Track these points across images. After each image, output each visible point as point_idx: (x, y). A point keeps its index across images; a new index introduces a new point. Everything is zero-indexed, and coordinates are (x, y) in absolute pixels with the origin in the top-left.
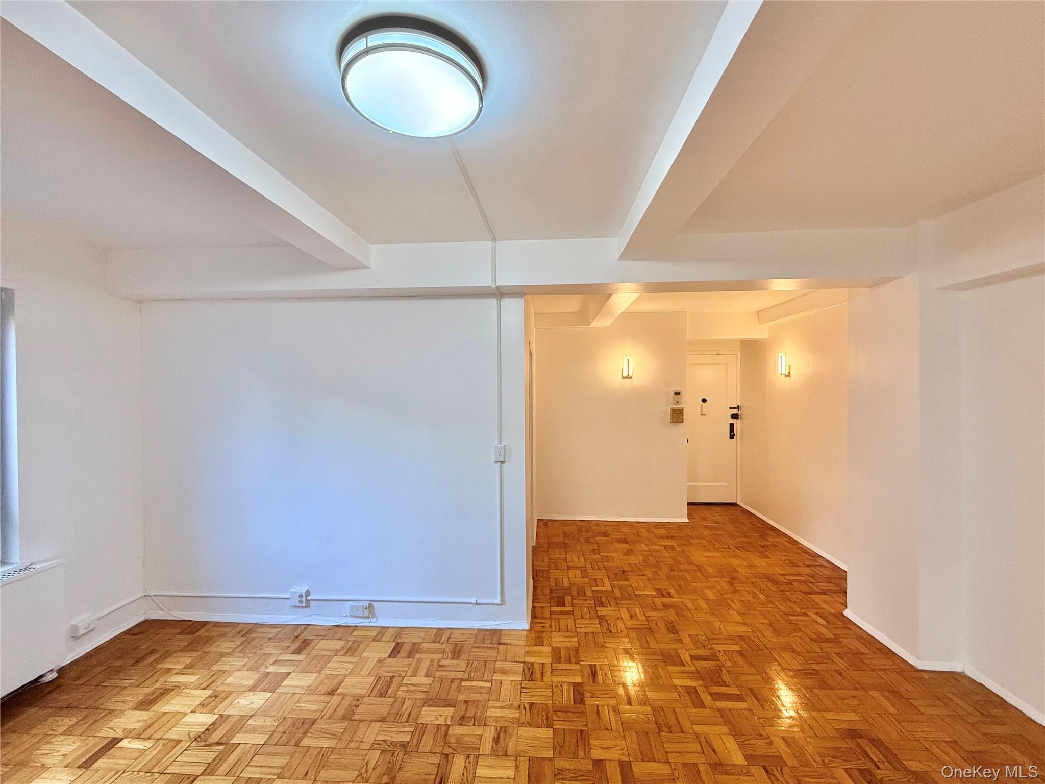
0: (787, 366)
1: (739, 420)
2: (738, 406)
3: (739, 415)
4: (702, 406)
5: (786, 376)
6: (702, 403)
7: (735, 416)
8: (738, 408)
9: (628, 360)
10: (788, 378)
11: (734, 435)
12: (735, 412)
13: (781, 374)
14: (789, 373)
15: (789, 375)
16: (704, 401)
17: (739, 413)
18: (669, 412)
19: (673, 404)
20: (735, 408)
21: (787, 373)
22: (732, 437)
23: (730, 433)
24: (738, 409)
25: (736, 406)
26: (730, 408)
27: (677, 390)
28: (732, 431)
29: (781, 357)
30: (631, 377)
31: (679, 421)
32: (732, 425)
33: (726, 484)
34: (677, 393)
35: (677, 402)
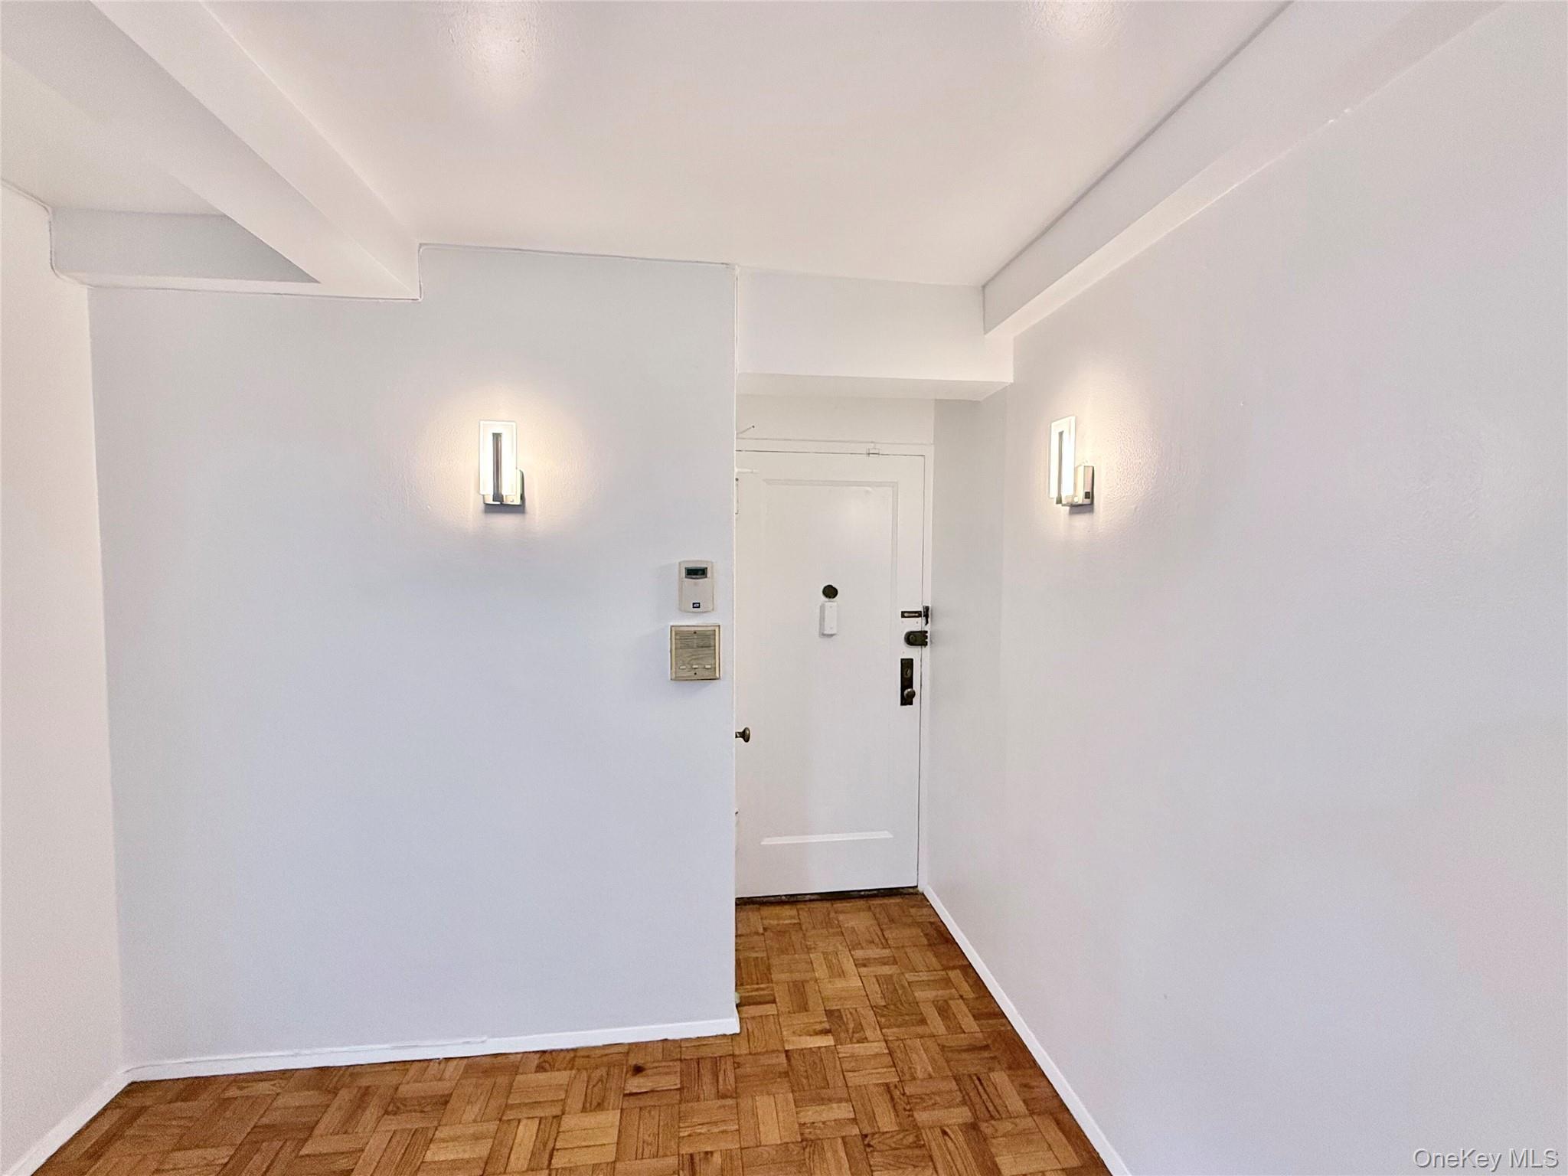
0: (1081, 470)
1: (926, 650)
2: (927, 609)
3: (928, 635)
4: (822, 608)
5: (1076, 508)
6: (823, 598)
7: (916, 639)
8: (925, 614)
9: (497, 437)
10: (1082, 521)
11: (913, 694)
12: (916, 624)
13: (1059, 501)
14: (1089, 495)
15: (1085, 506)
16: (830, 592)
17: (927, 628)
18: (666, 643)
19: (682, 610)
20: (917, 614)
21: (1080, 499)
22: (907, 700)
23: (903, 689)
24: (926, 616)
25: (920, 609)
26: (903, 615)
27: (696, 560)
28: (907, 682)
29: (1061, 434)
30: (519, 509)
31: (701, 673)
32: (907, 665)
33: (886, 835)
34: (696, 572)
35: (696, 605)
